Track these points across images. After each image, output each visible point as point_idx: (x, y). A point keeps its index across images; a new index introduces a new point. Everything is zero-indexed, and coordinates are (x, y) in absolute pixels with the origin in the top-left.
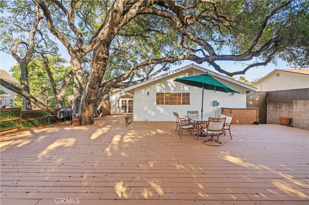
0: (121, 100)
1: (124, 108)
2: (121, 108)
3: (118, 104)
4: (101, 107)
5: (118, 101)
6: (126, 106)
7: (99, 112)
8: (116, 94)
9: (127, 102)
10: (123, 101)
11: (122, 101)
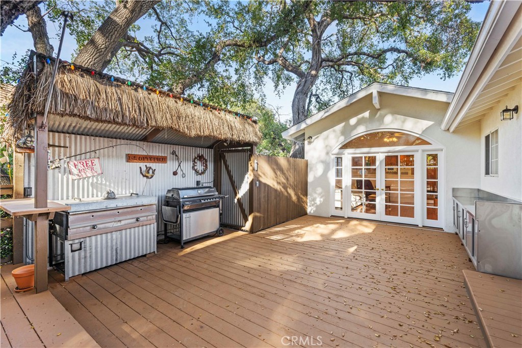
0: (348, 156)
1: (363, 190)
2: (350, 190)
3: (339, 173)
4: (252, 184)
5: (339, 161)
6: (370, 185)
7: (246, 206)
8: (325, 133)
9: (377, 163)
10: (356, 162)
11: (353, 159)
